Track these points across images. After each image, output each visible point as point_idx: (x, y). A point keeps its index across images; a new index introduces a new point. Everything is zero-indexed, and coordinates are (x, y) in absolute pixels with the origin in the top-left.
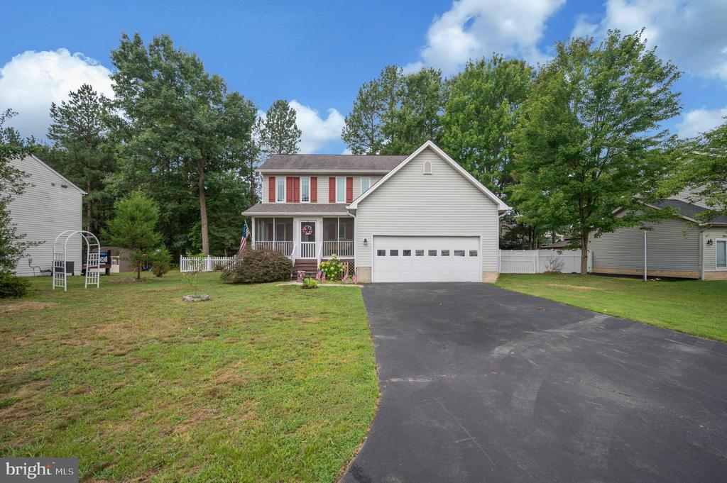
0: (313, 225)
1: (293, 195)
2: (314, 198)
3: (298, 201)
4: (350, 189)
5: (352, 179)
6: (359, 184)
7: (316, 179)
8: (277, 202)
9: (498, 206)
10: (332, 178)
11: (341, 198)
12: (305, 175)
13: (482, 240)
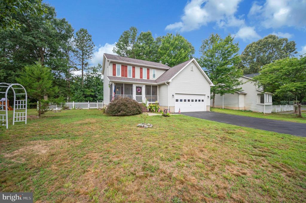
0: (141, 88)
1: (124, 74)
2: (134, 76)
3: (127, 76)
4: (148, 73)
5: (149, 69)
6: (152, 72)
7: (134, 67)
8: (117, 76)
9: (211, 85)
10: (141, 68)
11: (145, 77)
12: (130, 65)
13: (206, 96)
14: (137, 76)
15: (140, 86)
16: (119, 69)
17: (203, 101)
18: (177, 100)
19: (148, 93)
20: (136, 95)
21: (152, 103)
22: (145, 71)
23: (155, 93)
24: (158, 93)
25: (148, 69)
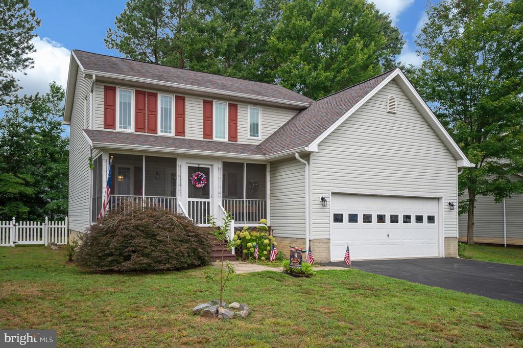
0: (206, 171)
1: (146, 121)
2: (181, 130)
3: (155, 131)
4: (233, 121)
5: (236, 106)
6: (246, 116)
7: (183, 99)
8: (118, 129)
9: (458, 162)
10: (208, 101)
11: (220, 134)
12: (167, 90)
13: (444, 203)
14: (194, 130)
15: (203, 164)
16: (125, 106)
17: (431, 219)
18: (338, 218)
19: (231, 190)
20: (189, 197)
21: (246, 225)
22: (220, 113)
23: (257, 191)
24: (268, 192)
25: (234, 105)
